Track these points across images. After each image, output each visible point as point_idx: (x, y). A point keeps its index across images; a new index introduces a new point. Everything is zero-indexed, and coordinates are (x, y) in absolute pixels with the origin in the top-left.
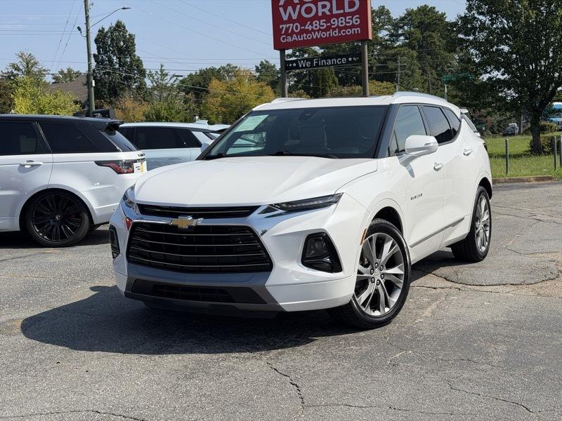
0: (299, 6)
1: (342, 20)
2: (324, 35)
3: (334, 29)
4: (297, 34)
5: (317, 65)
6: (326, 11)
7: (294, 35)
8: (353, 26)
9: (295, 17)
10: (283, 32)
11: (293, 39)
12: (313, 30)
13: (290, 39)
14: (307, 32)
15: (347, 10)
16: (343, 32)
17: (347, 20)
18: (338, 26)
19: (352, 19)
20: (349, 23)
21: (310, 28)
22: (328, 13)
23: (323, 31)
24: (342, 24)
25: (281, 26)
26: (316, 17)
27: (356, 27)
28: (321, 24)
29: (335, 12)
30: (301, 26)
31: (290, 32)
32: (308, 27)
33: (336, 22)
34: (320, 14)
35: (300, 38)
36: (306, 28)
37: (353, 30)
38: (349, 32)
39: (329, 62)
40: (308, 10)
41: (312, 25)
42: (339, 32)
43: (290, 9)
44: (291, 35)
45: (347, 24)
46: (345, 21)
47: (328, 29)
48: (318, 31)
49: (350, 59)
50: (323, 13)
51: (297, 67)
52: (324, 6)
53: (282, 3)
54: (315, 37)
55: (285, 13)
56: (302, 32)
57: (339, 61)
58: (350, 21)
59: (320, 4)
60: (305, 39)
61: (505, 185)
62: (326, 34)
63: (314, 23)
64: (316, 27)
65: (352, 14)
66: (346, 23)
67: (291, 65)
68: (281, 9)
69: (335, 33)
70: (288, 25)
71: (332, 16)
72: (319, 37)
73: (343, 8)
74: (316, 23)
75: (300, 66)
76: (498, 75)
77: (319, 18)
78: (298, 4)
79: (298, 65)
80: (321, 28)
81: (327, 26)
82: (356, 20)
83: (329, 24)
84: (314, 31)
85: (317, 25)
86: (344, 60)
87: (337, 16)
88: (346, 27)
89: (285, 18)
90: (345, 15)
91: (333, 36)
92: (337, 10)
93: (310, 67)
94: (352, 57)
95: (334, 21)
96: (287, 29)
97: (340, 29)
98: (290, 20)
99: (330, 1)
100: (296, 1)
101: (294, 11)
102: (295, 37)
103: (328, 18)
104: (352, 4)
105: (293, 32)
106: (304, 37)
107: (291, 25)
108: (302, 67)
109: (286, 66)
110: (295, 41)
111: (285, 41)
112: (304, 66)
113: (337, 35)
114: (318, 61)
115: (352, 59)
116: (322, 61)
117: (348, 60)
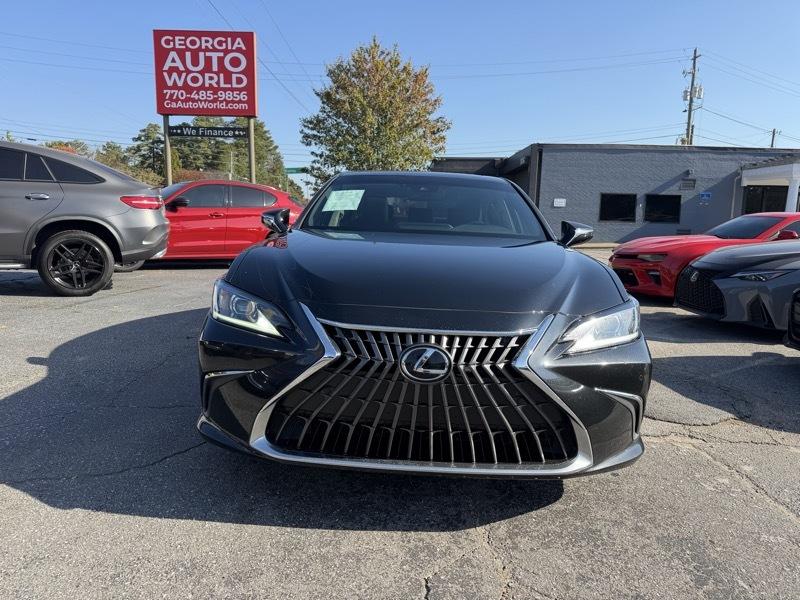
0: (184, 75)
1: (229, 94)
2: (210, 106)
3: (221, 102)
4: (182, 101)
5: (203, 134)
6: (213, 83)
7: (180, 102)
8: (240, 102)
9: (180, 83)
10: (167, 98)
12: (199, 99)
13: (174, 105)
14: (193, 100)
15: (235, 85)
16: (231, 106)
17: (235, 95)
18: (225, 100)
19: (239, 94)
20: (236, 98)
21: (196, 97)
22: (215, 86)
23: (210, 102)
24: (229, 97)
25: (165, 91)
27: (244, 102)
28: (208, 95)
29: (222, 85)
30: (187, 94)
31: (174, 98)
32: (194, 96)
33: (223, 95)
34: (207, 85)
35: (186, 105)
36: (192, 96)
37: (240, 105)
38: (236, 106)
39: (216, 133)
40: (195, 80)
41: (199, 95)
42: (227, 105)
43: (175, 75)
46: (233, 95)
48: (205, 101)
49: (237, 133)
50: (210, 84)
52: (211, 78)
53: (166, 68)
54: (201, 107)
55: (170, 78)
56: (187, 100)
57: (226, 133)
58: (238, 96)
59: (207, 75)
60: (191, 107)
62: (213, 106)
63: (200, 93)
64: (203, 97)
65: (240, 90)
66: (234, 97)
67: (174, 131)
68: (165, 74)
69: (223, 106)
70: (173, 91)
71: (220, 89)
72: (205, 107)
73: (231, 83)
74: (203, 93)
75: (185, 133)
77: (206, 89)
78: (183, 71)
79: (182, 131)
81: (214, 98)
82: (243, 96)
83: (216, 96)
84: (201, 101)
85: (204, 95)
86: (231, 133)
87: (225, 90)
88: (233, 102)
89: (170, 83)
90: (232, 90)
91: (220, 108)
92: (225, 83)
93: (195, 136)
94: (239, 131)
96: (171, 95)
97: (228, 102)
98: (175, 86)
99: (217, 73)
100: (182, 68)
101: (180, 78)
102: (180, 104)
103: (215, 91)
104: (239, 81)
105: (177, 100)
106: (190, 105)
107: (176, 91)
108: (187, 134)
109: (170, 132)
110: (180, 108)
111: (169, 106)
112: (189, 133)
113: (224, 108)
114: (204, 130)
115: (239, 133)
116: (208, 131)
117: (234, 134)
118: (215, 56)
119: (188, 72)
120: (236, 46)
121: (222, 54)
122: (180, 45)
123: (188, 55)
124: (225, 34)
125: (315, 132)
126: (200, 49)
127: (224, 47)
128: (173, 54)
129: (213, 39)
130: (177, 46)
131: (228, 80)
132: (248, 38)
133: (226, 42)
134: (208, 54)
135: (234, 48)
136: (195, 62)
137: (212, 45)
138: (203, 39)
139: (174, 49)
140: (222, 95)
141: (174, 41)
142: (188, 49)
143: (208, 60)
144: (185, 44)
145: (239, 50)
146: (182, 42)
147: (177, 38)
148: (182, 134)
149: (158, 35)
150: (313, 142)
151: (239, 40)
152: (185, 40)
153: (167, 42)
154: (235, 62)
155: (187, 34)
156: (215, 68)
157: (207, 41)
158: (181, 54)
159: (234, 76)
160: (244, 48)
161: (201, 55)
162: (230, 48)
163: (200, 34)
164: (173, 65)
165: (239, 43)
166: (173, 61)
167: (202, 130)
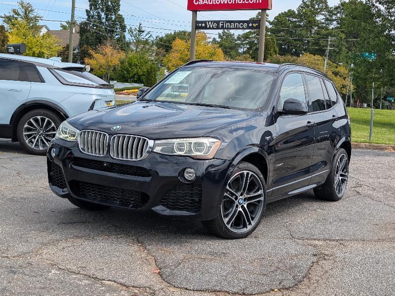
5: (222, 27)
11: (204, 2)
13: (201, 2)
35: (211, 2)
38: (251, 0)
39: (233, 26)
51: (205, 28)
54: (222, 3)
57: (241, 25)
60: (214, 3)
61: (365, 150)
67: (200, 25)
72: (226, 3)
75: (208, 27)
79: (206, 25)
91: (238, 3)
93: (216, 28)
94: (252, 24)
106: (214, 1)
109: (196, 25)
110: (205, 4)
111: (197, 3)
112: (211, 26)
113: (241, 2)
114: (223, 24)
115: (252, 25)
116: (227, 24)
117: (248, 25)
167: (221, 23)
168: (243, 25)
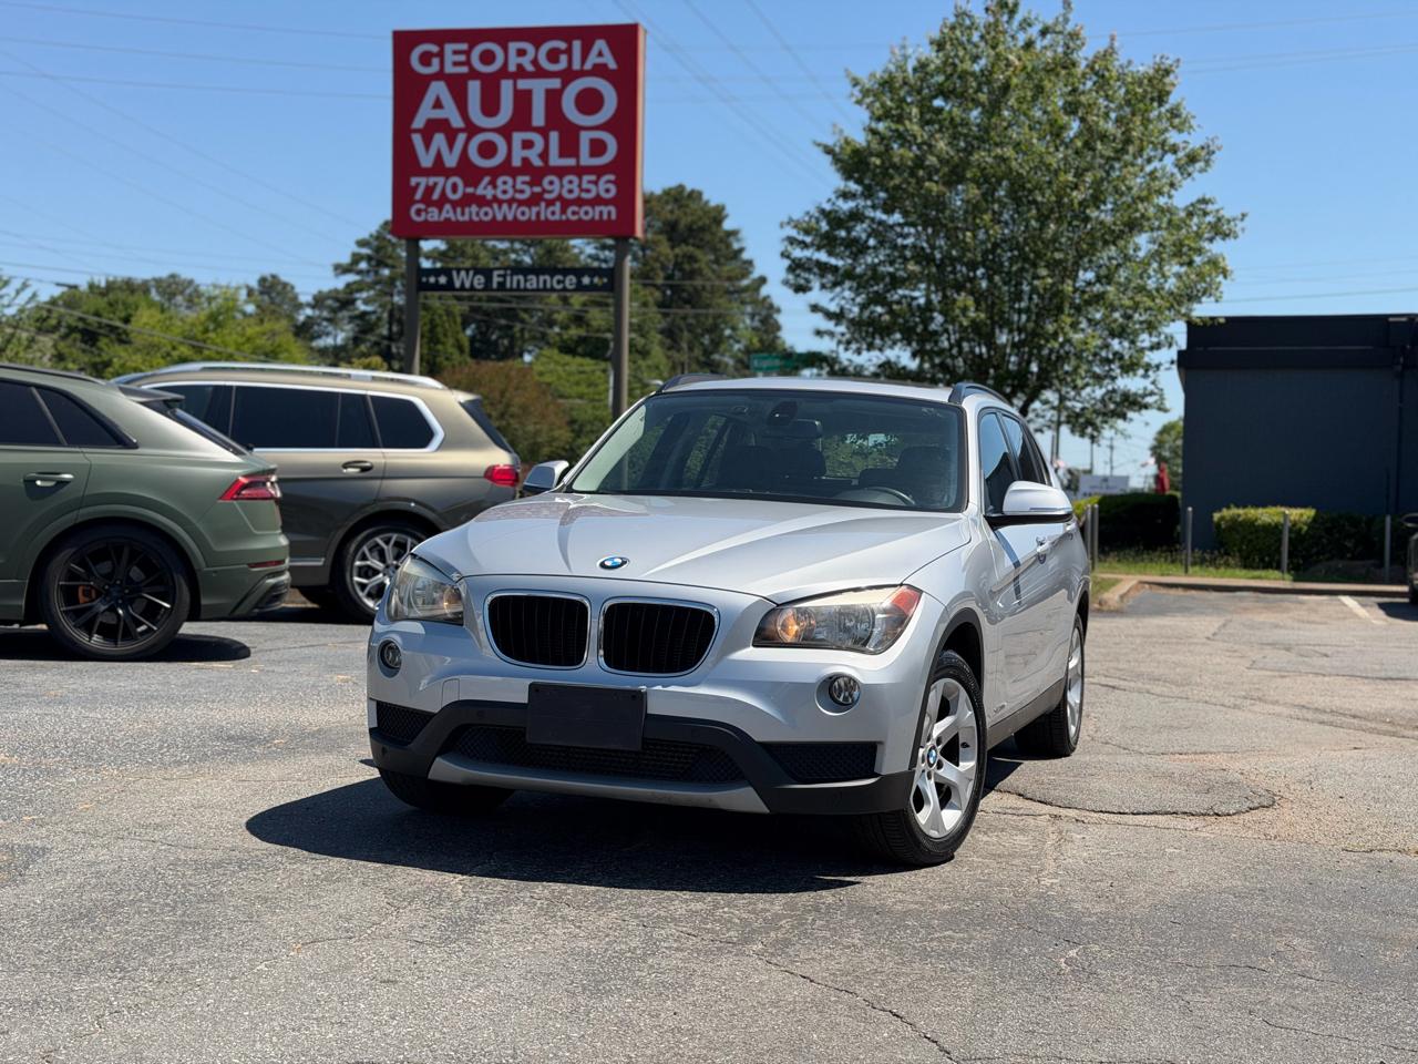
0: (462, 137)
1: (571, 182)
2: (523, 213)
3: (550, 203)
4: (455, 204)
5: (502, 286)
6: (533, 155)
7: (448, 207)
8: (598, 201)
9: (451, 160)
10: (418, 196)
11: (445, 215)
12: (495, 199)
13: (434, 215)
14: (482, 201)
15: (586, 159)
16: (574, 213)
17: (585, 186)
18: (560, 198)
19: (596, 183)
20: (588, 191)
21: (489, 193)
22: (537, 162)
23: (521, 203)
24: (570, 191)
25: (413, 181)
26: (506, 168)
27: (606, 202)
28: (519, 186)
29: (555, 160)
30: (466, 185)
31: (436, 196)
32: (484, 190)
33: (557, 186)
34: (516, 162)
35: (463, 214)
36: (480, 191)
37: (598, 209)
38: (586, 213)
39: (533, 282)
40: (488, 150)
41: (495, 187)
42: (563, 211)
43: (439, 140)
44: (440, 204)
45: (585, 195)
46: (580, 186)
47: (534, 200)
48: (510, 202)
49: (586, 280)
50: (526, 161)
52: (527, 145)
53: (419, 123)
54: (499, 217)
55: (427, 144)
56: (467, 200)
57: (559, 282)
58: (592, 187)
59: (518, 137)
60: (475, 218)
62: (529, 214)
63: (500, 181)
64: (505, 192)
65: (599, 171)
66: (582, 190)
67: (432, 280)
68: (417, 139)
69: (553, 214)
70: (432, 180)
71: (548, 170)
72: (510, 218)
73: (575, 153)
74: (505, 183)
75: (458, 284)
76: (903, 356)
77: (515, 173)
78: (461, 130)
79: (451, 281)
80: (518, 196)
81: (533, 194)
82: (607, 187)
83: (537, 189)
84: (500, 203)
85: (509, 187)
86: (570, 281)
87: (561, 172)
88: (580, 202)
89: (426, 160)
90: (580, 171)
91: (547, 220)
92: (562, 154)
93: (483, 290)
94: (592, 276)
95: (551, 183)
96: (429, 190)
97: (566, 204)
98: (439, 168)
99: (544, 132)
100: (457, 122)
101: (451, 145)
102: (448, 212)
103: (536, 175)
104: (598, 148)
105: (444, 199)
106: (473, 213)
107: (440, 180)
108: (462, 288)
109: (419, 282)
110: (447, 220)
111: (422, 218)
112: (467, 285)
113: (557, 217)
114: (504, 276)
115: (592, 282)
116: (515, 278)
117: (579, 282)
118: (539, 88)
119: (472, 130)
120: (592, 59)
121: (555, 83)
122: (456, 64)
123: (474, 88)
124: (567, 33)
125: (822, 256)
126: (503, 73)
127: (562, 64)
128: (438, 89)
129: (537, 47)
130: (449, 69)
131: (568, 148)
132: (624, 39)
133: (569, 51)
134: (523, 84)
135: (588, 66)
136: (490, 107)
137: (535, 62)
138: (513, 46)
139: (440, 75)
140: (553, 186)
141: (441, 55)
142: (474, 74)
143: (523, 99)
144: (468, 63)
145: (600, 71)
146: (462, 58)
147: (449, 48)
148: (450, 286)
149: (404, 42)
150: (816, 284)
151: (600, 44)
152: (468, 53)
153: (426, 59)
154: (589, 101)
155: (473, 36)
156: (538, 118)
157: (521, 53)
158: (457, 87)
159: (585, 138)
160: (612, 65)
161: (506, 87)
162: (576, 66)
163: (503, 36)
164: (438, 114)
165: (602, 53)
166: (438, 104)
167: (499, 276)
168: (563, 282)
